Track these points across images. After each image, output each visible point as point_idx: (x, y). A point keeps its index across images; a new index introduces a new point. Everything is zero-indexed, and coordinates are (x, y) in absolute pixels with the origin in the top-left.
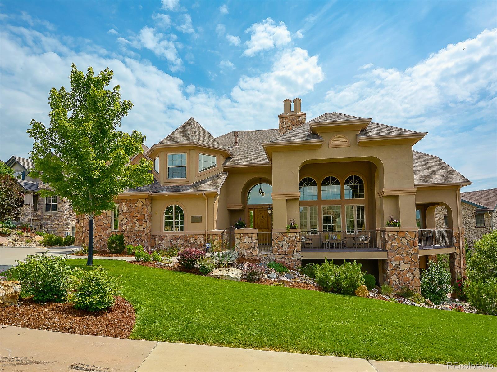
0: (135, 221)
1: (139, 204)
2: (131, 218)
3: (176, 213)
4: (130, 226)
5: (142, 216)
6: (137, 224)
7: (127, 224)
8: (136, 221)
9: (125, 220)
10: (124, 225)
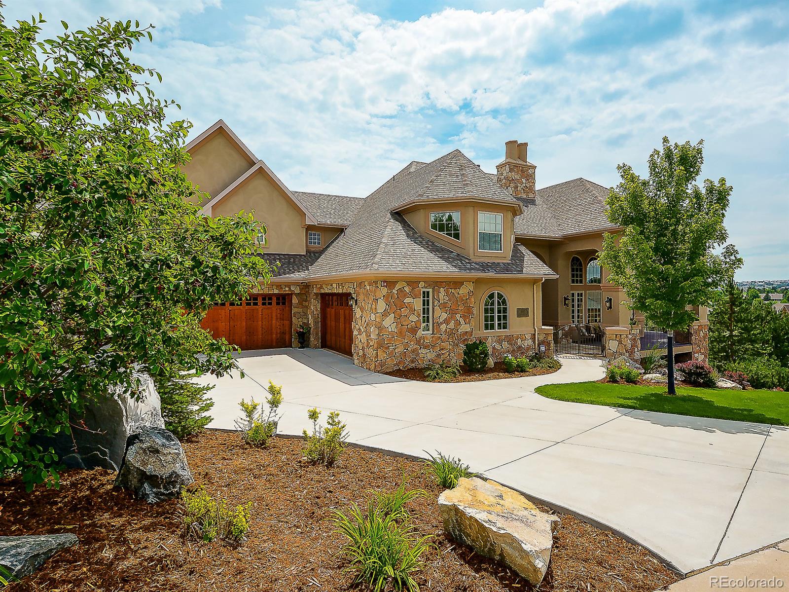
0: (458, 316)
1: (463, 291)
2: (453, 313)
3: (499, 303)
4: (452, 325)
5: (468, 309)
6: (462, 321)
7: (446, 321)
8: (461, 317)
9: (444, 316)
10: (442, 323)
